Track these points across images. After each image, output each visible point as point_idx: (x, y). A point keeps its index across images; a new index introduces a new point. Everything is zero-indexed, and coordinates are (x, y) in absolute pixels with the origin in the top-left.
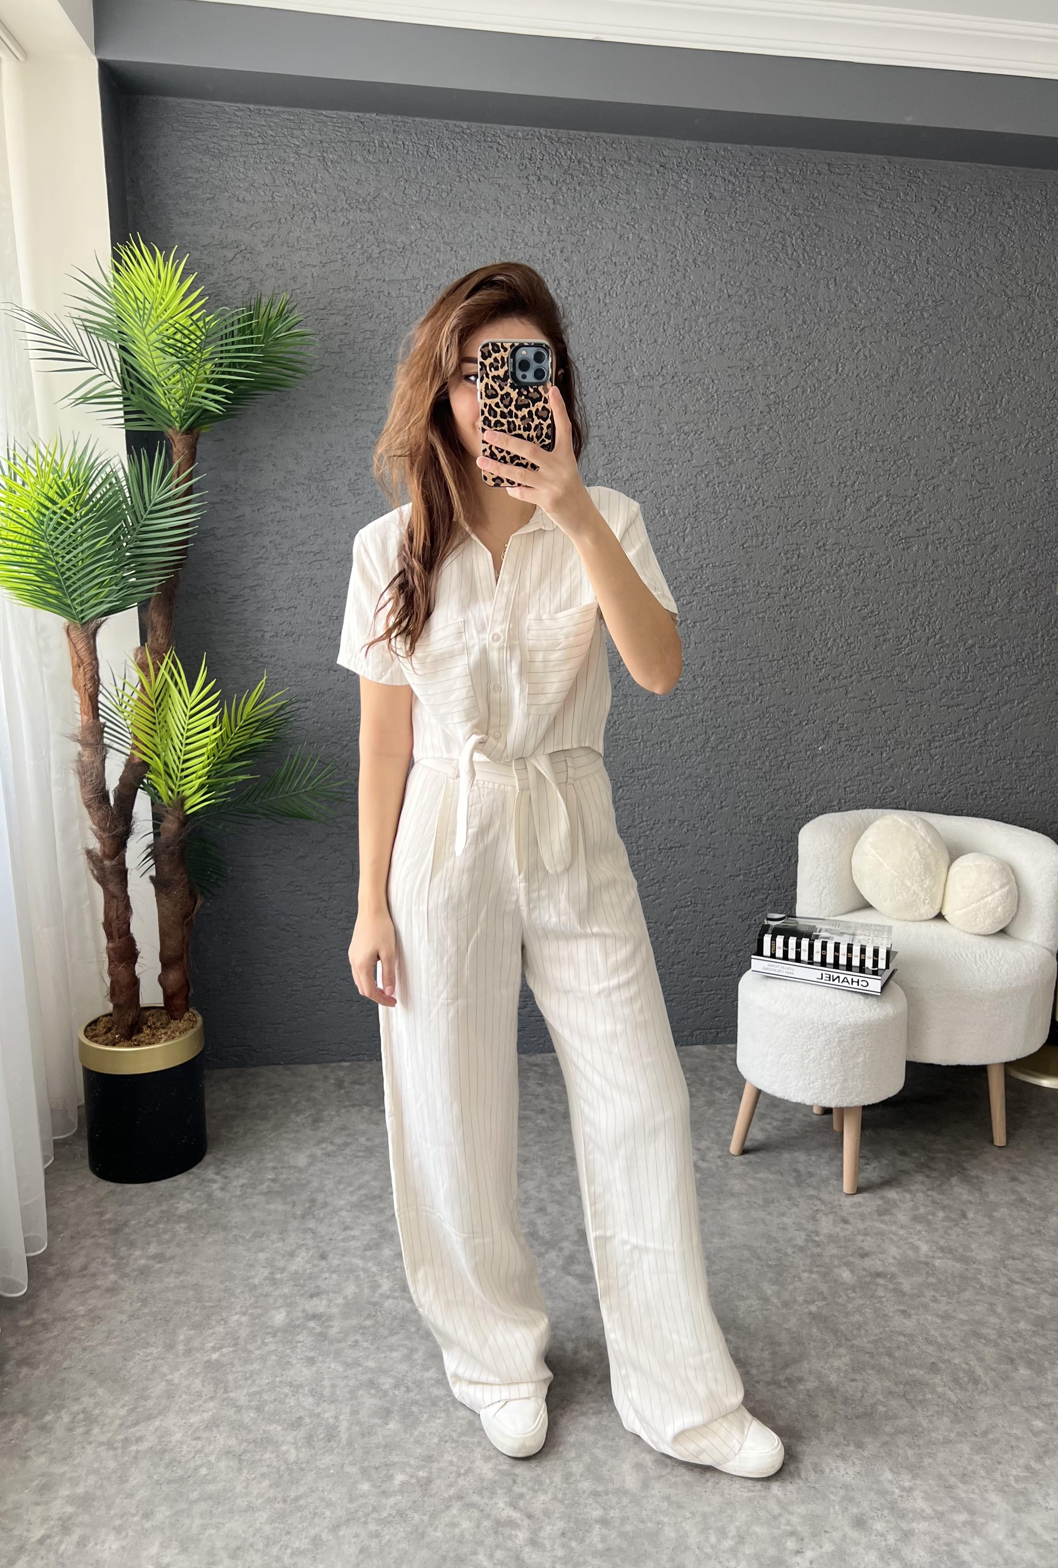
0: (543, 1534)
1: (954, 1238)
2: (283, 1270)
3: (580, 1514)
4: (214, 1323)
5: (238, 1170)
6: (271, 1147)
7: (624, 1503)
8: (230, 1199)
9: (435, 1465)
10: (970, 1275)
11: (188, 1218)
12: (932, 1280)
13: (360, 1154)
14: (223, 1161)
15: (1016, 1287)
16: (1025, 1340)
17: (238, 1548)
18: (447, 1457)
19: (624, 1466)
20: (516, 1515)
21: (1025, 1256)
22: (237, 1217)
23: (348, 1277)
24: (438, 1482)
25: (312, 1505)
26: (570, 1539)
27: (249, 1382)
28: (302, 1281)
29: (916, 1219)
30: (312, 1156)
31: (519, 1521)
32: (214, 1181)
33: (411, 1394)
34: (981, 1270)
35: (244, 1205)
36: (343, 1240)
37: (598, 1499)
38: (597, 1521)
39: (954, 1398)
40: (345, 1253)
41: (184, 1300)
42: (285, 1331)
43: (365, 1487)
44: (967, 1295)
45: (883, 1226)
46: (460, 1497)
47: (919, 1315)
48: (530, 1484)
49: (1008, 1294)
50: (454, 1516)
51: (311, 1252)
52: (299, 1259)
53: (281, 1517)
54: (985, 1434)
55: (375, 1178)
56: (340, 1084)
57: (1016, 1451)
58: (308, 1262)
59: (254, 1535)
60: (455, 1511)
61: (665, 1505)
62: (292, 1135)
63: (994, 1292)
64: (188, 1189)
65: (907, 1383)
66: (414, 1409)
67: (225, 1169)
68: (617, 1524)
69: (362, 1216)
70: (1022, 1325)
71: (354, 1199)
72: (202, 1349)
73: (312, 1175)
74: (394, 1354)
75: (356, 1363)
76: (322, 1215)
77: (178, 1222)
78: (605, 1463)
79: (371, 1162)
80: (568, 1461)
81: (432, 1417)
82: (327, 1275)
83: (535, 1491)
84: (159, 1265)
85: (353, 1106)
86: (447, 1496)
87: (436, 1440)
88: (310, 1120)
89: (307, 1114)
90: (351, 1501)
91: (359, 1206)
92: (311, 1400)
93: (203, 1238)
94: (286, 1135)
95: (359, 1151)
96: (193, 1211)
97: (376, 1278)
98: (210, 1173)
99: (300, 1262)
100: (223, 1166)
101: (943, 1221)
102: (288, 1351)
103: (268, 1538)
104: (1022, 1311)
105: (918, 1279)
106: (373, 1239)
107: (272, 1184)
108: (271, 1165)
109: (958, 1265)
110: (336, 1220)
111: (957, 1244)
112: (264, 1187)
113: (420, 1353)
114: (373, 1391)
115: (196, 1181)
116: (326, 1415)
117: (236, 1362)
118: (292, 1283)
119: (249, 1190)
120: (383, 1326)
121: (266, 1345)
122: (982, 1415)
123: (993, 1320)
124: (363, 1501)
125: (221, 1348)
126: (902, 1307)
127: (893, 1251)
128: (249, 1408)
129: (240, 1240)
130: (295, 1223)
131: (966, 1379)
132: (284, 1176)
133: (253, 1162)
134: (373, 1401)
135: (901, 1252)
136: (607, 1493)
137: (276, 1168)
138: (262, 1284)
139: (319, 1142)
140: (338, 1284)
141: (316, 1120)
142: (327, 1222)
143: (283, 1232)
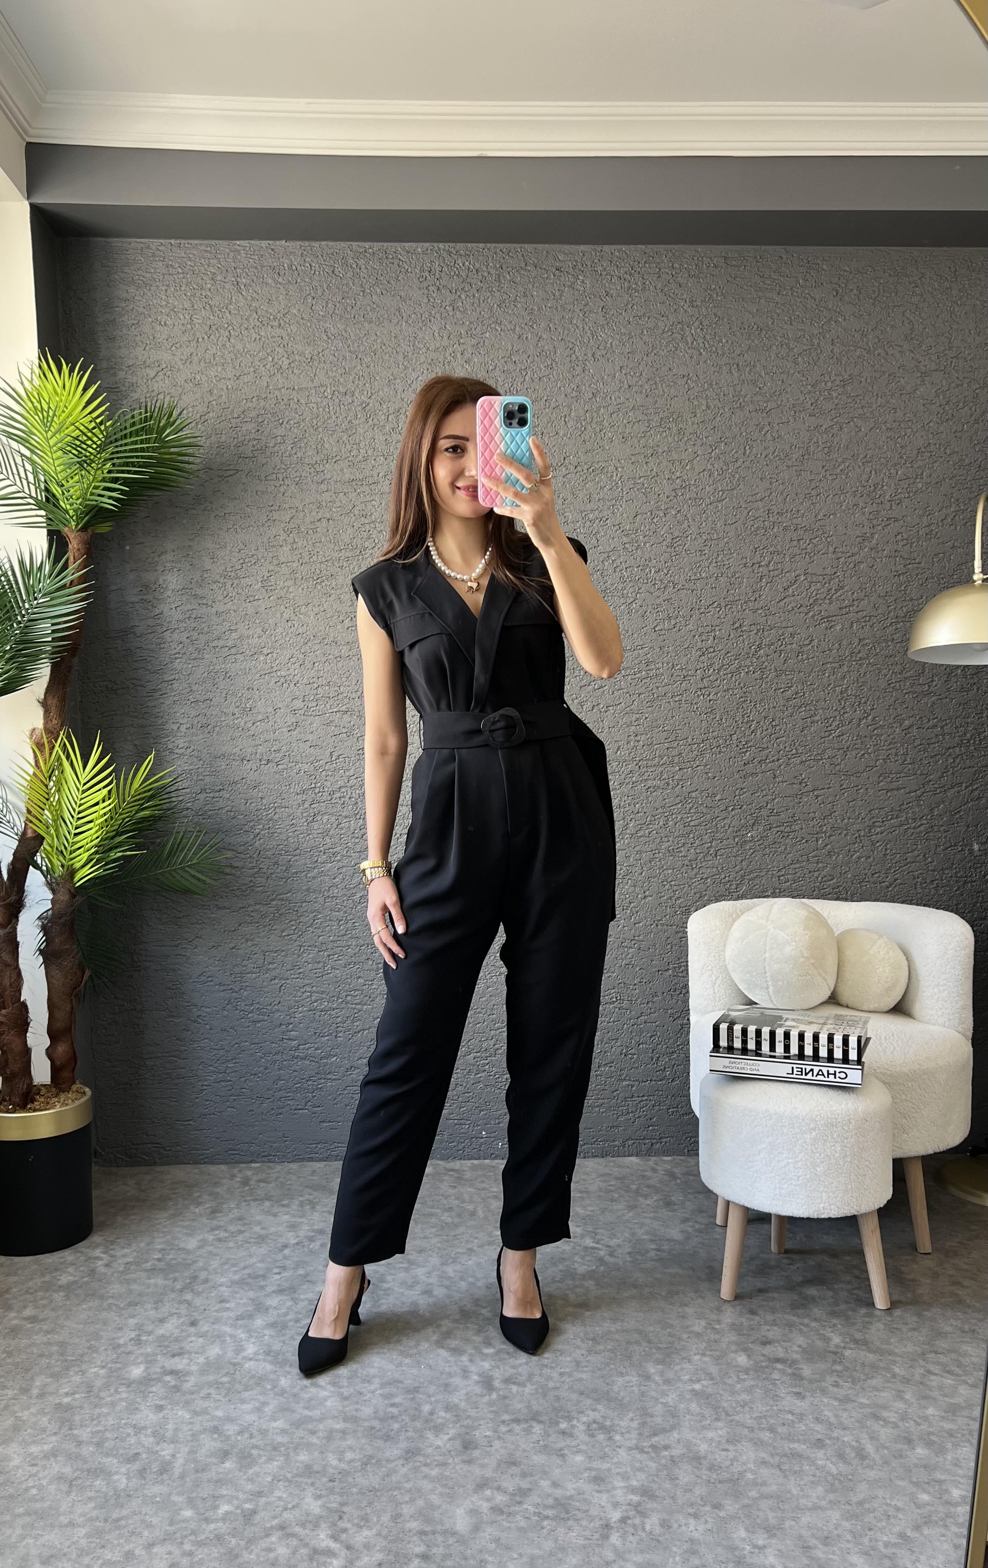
2: (150, 1333)
3: (402, 1549)
4: (71, 1373)
5: (126, 1250)
6: (163, 1232)
7: (450, 1542)
8: (112, 1274)
9: (263, 1500)
11: (68, 1289)
13: (253, 1240)
14: (112, 1242)
16: (930, 1424)
17: (51, 1556)
18: (277, 1493)
19: (458, 1511)
20: (333, 1545)
22: (116, 1288)
23: (214, 1341)
24: (262, 1514)
25: (132, 1526)
27: (95, 1422)
28: (166, 1343)
30: (203, 1241)
31: (337, 1551)
32: (100, 1258)
33: (253, 1441)
35: (125, 1279)
36: (216, 1311)
37: (423, 1537)
38: (417, 1556)
39: (834, 1471)
40: (217, 1321)
41: (47, 1353)
42: (140, 1383)
43: (188, 1513)
44: (873, 1382)
46: (282, 1527)
48: (356, 1521)
49: (923, 1383)
50: (272, 1543)
51: (182, 1320)
52: (168, 1325)
53: (99, 1533)
54: (860, 1503)
55: (262, 1261)
56: (246, 1182)
58: (177, 1327)
59: (69, 1547)
60: (273, 1539)
61: (492, 1546)
62: (187, 1223)
64: (73, 1264)
66: (254, 1452)
67: (114, 1249)
68: (437, 1560)
69: (241, 1291)
71: (236, 1277)
72: (55, 1393)
73: (200, 1256)
74: (244, 1406)
75: (204, 1412)
76: (200, 1290)
77: (56, 1291)
78: (439, 1507)
79: (260, 1247)
80: (401, 1504)
81: (271, 1459)
82: (193, 1339)
83: (361, 1527)
84: (29, 1326)
85: (255, 1200)
86: (268, 1526)
87: (269, 1479)
88: (208, 1211)
89: (207, 1206)
90: (171, 1524)
91: (241, 1283)
92: (151, 1439)
93: (79, 1304)
94: (180, 1223)
95: (251, 1238)
96: (75, 1282)
97: (242, 1344)
98: (98, 1252)
99: (170, 1327)
100: (112, 1247)
102: (138, 1400)
103: (82, 1550)
104: (934, 1399)
106: (247, 1311)
107: (157, 1263)
108: (158, 1247)
110: (213, 1294)
112: (148, 1265)
113: (271, 1407)
114: (216, 1436)
115: (83, 1258)
116: (163, 1453)
117: (86, 1406)
118: (156, 1344)
119: (133, 1267)
120: (240, 1382)
121: (119, 1393)
122: (862, 1487)
123: (898, 1405)
124: (184, 1525)
125: (74, 1394)
128: (89, 1443)
129: (114, 1308)
130: (173, 1295)
131: (852, 1455)
132: (171, 1257)
133: (142, 1245)
134: (213, 1444)
136: (434, 1533)
137: (164, 1250)
138: (125, 1344)
139: (213, 1230)
140: (202, 1347)
141: (214, 1211)
142: (204, 1295)
143: (158, 1303)
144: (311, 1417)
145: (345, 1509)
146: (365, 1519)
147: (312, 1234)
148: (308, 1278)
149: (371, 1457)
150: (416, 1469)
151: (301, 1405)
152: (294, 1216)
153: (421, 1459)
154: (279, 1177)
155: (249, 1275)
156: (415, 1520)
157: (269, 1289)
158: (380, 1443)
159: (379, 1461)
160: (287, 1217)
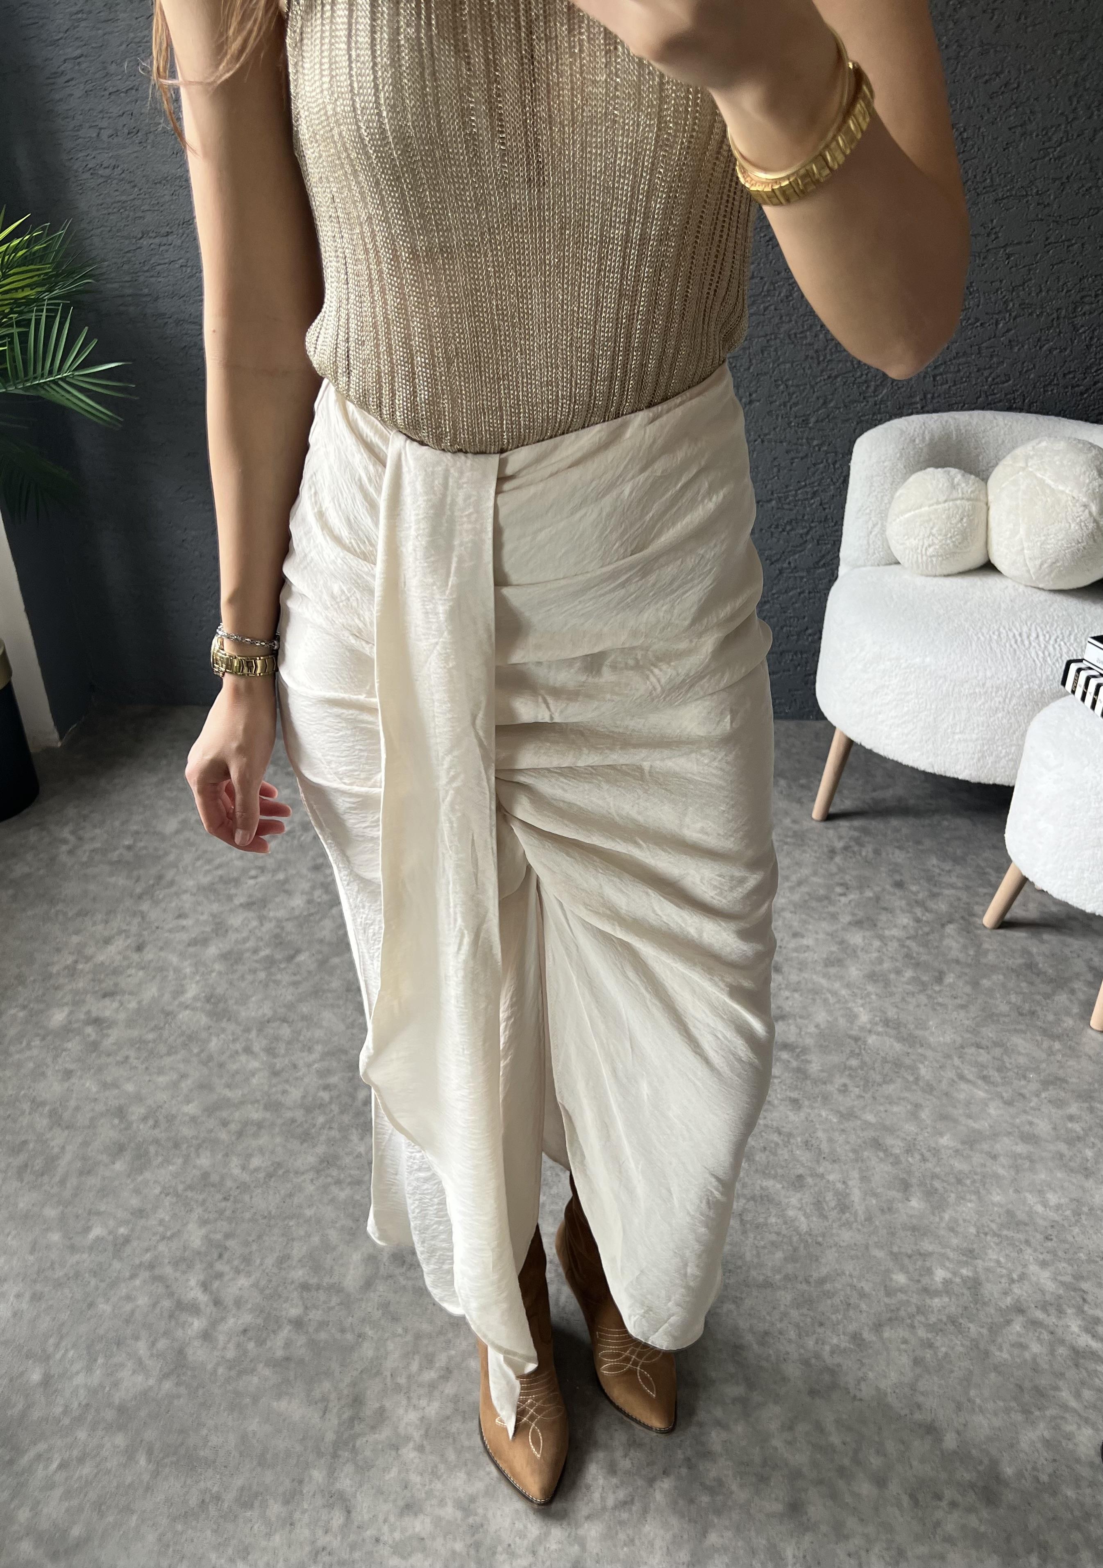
0: (224, 1327)
1: (911, 1007)
2: (88, 959)
3: (276, 1309)
7: (333, 1303)
8: (73, 866)
9: (142, 1222)
10: (907, 1061)
11: (19, 884)
12: (854, 1062)
14: (85, 818)
15: (963, 1086)
16: (940, 1159)
18: (160, 1214)
20: (202, 1298)
21: (996, 1044)
22: (70, 888)
23: (154, 977)
24: (135, 1243)
26: (250, 1339)
28: (102, 976)
29: (872, 977)
31: (202, 1306)
32: (65, 841)
33: (157, 1131)
34: (925, 1057)
35: (85, 875)
36: (170, 930)
37: (305, 1294)
38: (290, 1321)
39: (803, 1226)
40: (166, 945)
42: (58, 1035)
43: (55, 1236)
44: (889, 1089)
45: (824, 982)
46: (151, 1266)
47: (812, 1108)
48: (236, 1263)
49: (946, 1094)
50: (134, 1288)
51: (129, 941)
52: (112, 949)
54: (822, 1281)
57: (851, 1313)
58: (120, 953)
60: (137, 1282)
61: (377, 1314)
63: (929, 1089)
65: (753, 1198)
66: (153, 1149)
67: (84, 828)
68: (311, 1330)
69: (206, 902)
70: (945, 1141)
71: (205, 880)
74: (161, 1079)
75: (115, 1085)
76: (161, 897)
78: (334, 1249)
80: (293, 1240)
81: (167, 1161)
82: (132, 971)
83: (238, 1271)
86: (137, 1262)
87: (157, 1191)
92: (46, 1122)
93: (24, 910)
94: (168, 794)
96: (28, 875)
97: (184, 982)
98: (66, 833)
99: (111, 952)
100: (83, 824)
101: (908, 984)
102: (49, 1060)
104: (955, 1121)
105: (835, 1058)
106: (203, 932)
109: (898, 1046)
110: (173, 905)
111: (911, 1018)
112: (114, 856)
113: (189, 1082)
114: (116, 1121)
116: (52, 1144)
119: (97, 857)
120: (166, 1042)
121: (30, 1048)
122: (831, 1255)
123: (910, 1128)
124: (45, 1254)
126: (794, 1095)
127: (821, 1017)
129: (61, 918)
130: (128, 903)
131: (833, 1204)
133: (117, 823)
134: (111, 1133)
135: (830, 1019)
136: (318, 1287)
138: (58, 974)
140: (140, 984)
142: (163, 905)
143: (111, 912)
144: (228, 1100)
145: (230, 1243)
146: (247, 1260)
149: (279, 1165)
150: (325, 1188)
151: (223, 1081)
153: (334, 1172)
155: (221, 877)
156: (303, 1266)
158: (295, 1145)
159: (288, 1171)
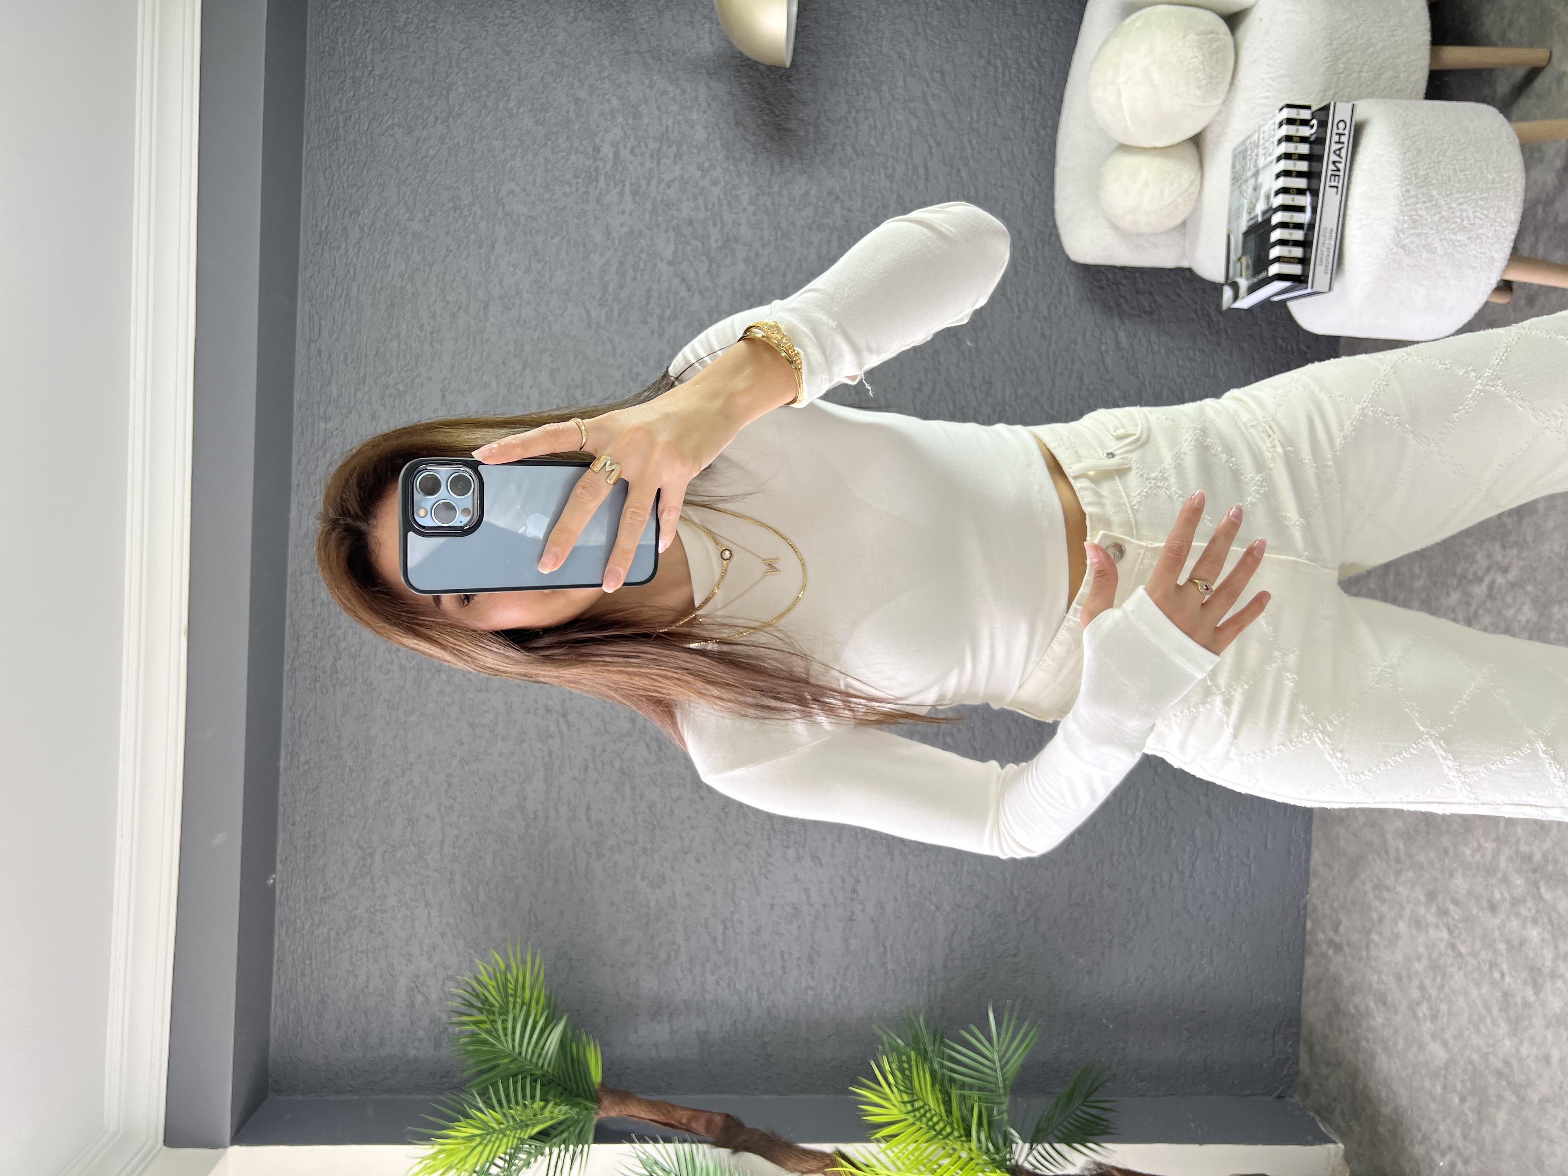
13: (1439, 979)
30: (1434, 1036)
55: (1478, 985)
56: (1336, 947)
62: (1401, 1040)
73: (1461, 1051)
79: (1453, 976)
85: (1368, 948)
88: (1382, 1008)
89: (1372, 1005)
91: (1517, 1026)
95: (1434, 980)
108: (1439, 1089)
132: (1459, 1086)
137: (1445, 1087)
139: (1415, 1016)
141: (1382, 1000)
147: (1434, 908)
148: (1516, 942)
152: (1401, 916)
154: (1331, 907)
157: (1532, 999)
160: (1402, 926)
